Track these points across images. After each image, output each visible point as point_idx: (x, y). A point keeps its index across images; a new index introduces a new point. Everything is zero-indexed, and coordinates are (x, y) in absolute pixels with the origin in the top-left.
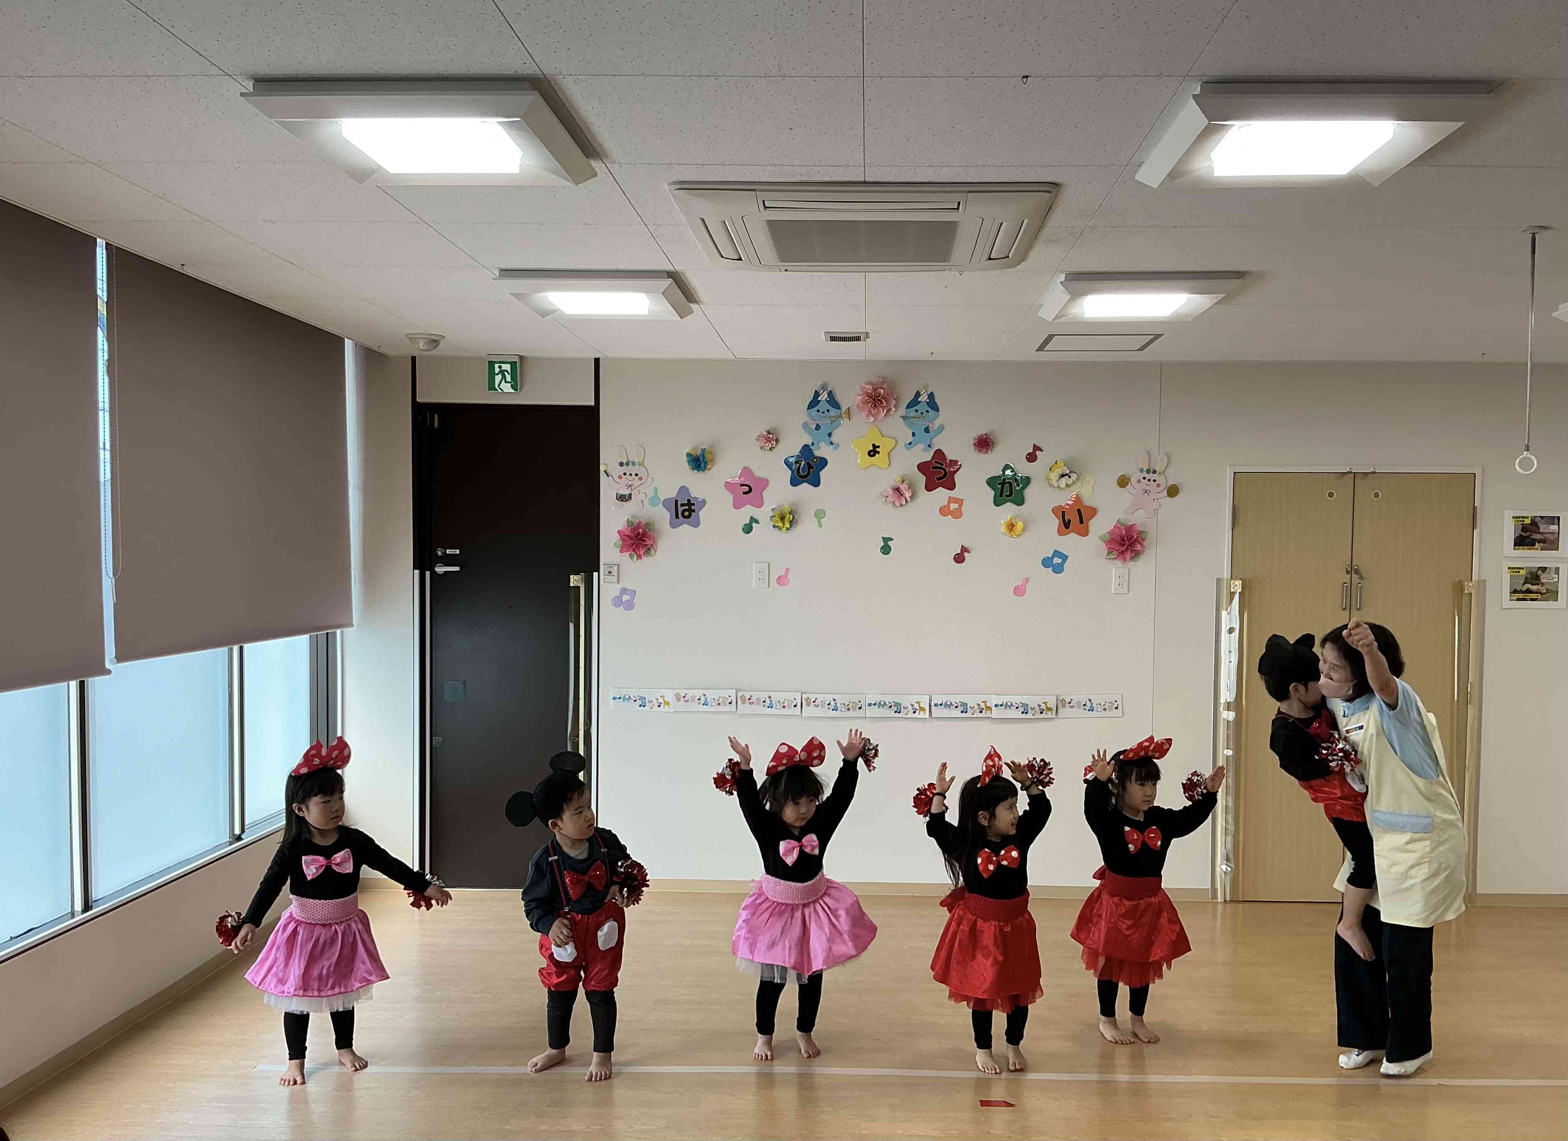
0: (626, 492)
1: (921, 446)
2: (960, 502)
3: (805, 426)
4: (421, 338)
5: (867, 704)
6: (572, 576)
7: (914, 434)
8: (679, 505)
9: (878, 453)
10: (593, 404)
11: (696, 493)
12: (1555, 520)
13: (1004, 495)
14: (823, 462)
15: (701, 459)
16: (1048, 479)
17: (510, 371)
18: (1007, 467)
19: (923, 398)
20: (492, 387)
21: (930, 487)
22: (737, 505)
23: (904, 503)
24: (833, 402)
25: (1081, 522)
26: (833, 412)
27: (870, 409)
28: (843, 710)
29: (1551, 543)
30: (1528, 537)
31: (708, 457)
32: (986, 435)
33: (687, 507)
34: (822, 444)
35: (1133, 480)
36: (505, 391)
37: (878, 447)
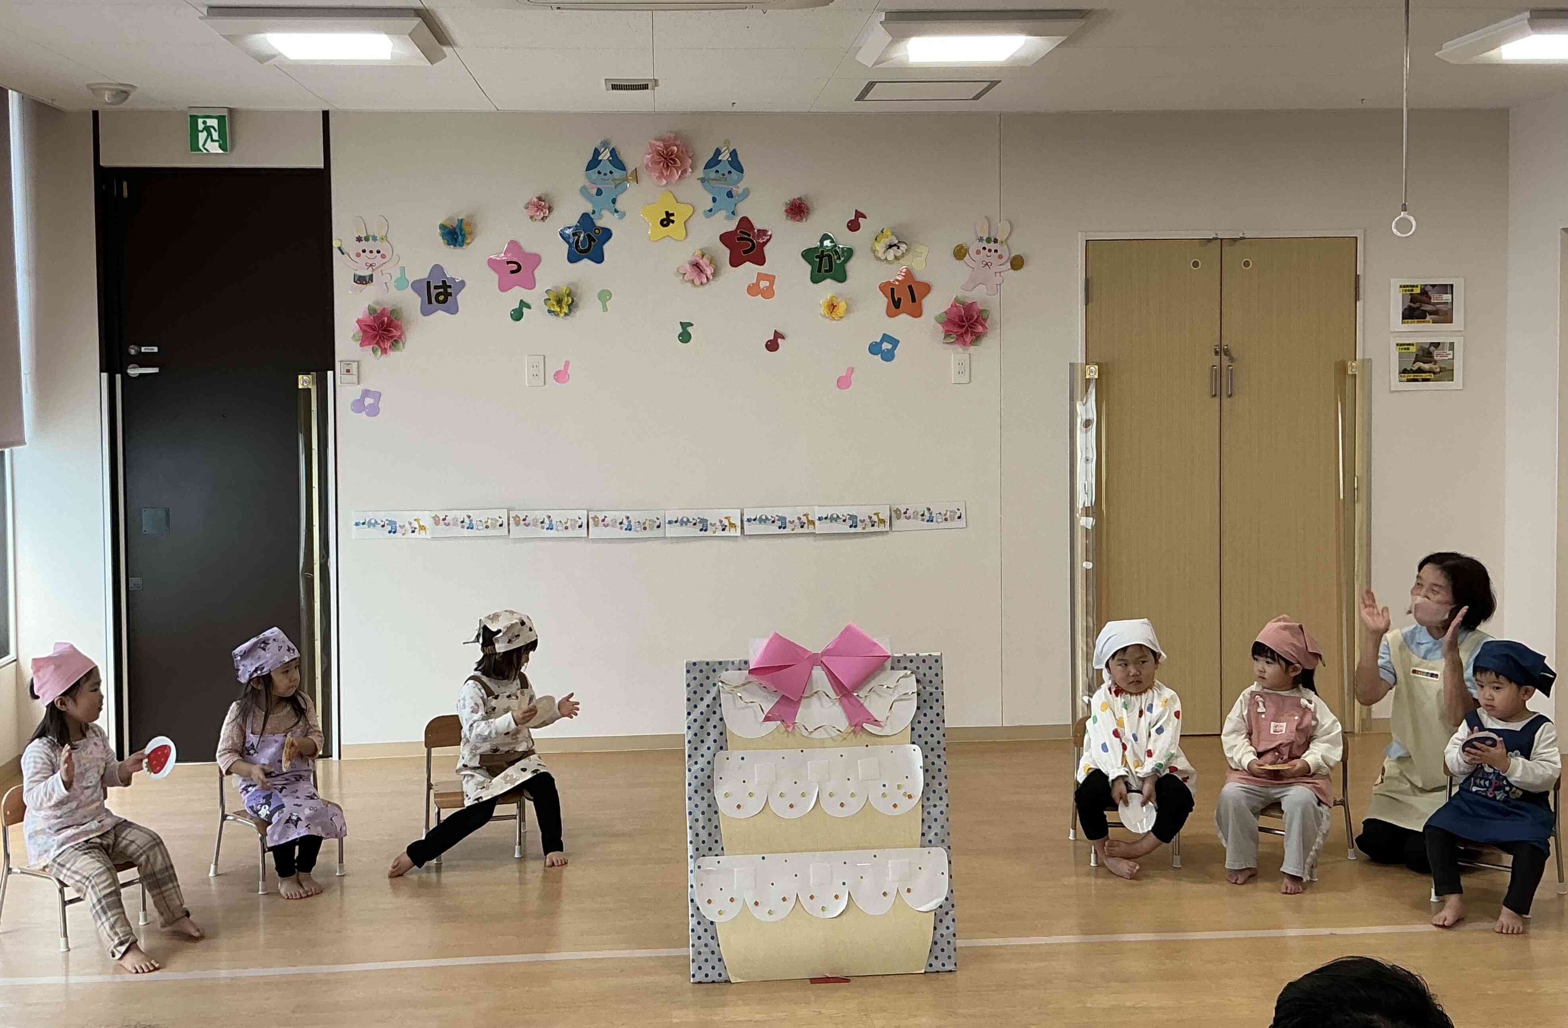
0: (366, 273)
1: (722, 214)
2: (771, 279)
3: (584, 191)
4: (107, 89)
5: (667, 521)
6: (300, 377)
7: (714, 200)
8: (432, 288)
9: (673, 222)
10: (322, 166)
11: (452, 272)
12: (1448, 288)
13: (823, 270)
14: (607, 234)
15: (458, 230)
16: (874, 251)
17: (217, 128)
18: (826, 237)
19: (725, 156)
20: (194, 146)
21: (735, 262)
22: (503, 288)
23: (705, 280)
24: (617, 162)
25: (914, 300)
26: (618, 173)
27: (662, 170)
28: (639, 529)
29: (1444, 316)
30: (1418, 308)
31: (466, 229)
32: (800, 199)
33: (442, 290)
34: (605, 213)
35: (973, 251)
36: (211, 151)
37: (673, 215)
